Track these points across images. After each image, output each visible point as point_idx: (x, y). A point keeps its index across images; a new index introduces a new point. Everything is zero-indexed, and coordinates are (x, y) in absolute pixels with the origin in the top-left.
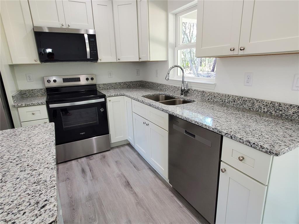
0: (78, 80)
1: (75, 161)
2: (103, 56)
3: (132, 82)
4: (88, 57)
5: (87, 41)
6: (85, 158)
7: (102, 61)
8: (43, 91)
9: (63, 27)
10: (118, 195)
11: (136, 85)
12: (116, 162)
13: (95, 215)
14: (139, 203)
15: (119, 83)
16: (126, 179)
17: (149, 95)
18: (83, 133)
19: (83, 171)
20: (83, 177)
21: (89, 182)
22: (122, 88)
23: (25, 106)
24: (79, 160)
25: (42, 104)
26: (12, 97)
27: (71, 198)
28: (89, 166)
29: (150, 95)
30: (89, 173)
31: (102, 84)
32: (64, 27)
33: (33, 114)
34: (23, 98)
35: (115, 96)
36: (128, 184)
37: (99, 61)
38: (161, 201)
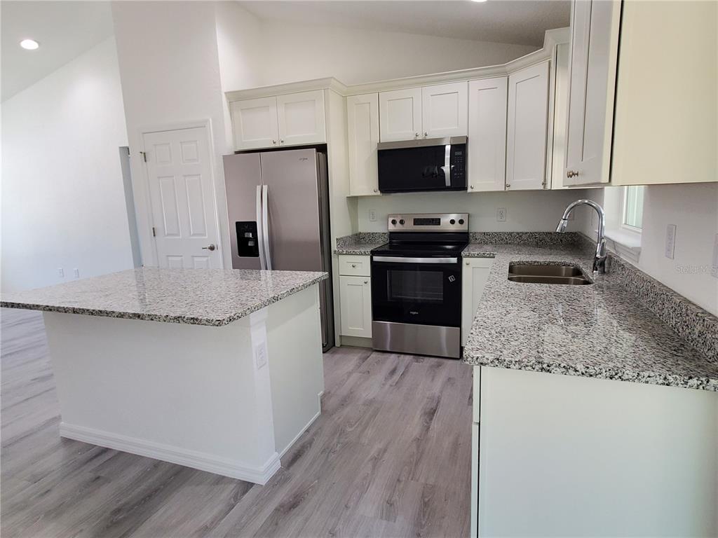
0: (437, 222)
1: (397, 355)
2: (478, 180)
3: (551, 233)
4: (448, 183)
5: (447, 157)
6: (412, 357)
7: (474, 190)
8: (386, 236)
9: (418, 138)
10: (404, 418)
11: (561, 241)
12: (449, 379)
13: (356, 422)
14: (420, 441)
15: (518, 233)
16: (437, 405)
17: (535, 262)
18: (415, 313)
19: (393, 372)
20: (386, 378)
21: (387, 386)
22: (524, 244)
23: (346, 254)
24: (402, 356)
25: (365, 254)
26: (337, 239)
27: (351, 393)
28: (406, 368)
29: (538, 262)
30: (396, 377)
31: (481, 233)
32: (420, 138)
33: (353, 267)
34: (361, 244)
35: (479, 256)
36: (431, 413)
37: (469, 190)
38: (454, 456)
